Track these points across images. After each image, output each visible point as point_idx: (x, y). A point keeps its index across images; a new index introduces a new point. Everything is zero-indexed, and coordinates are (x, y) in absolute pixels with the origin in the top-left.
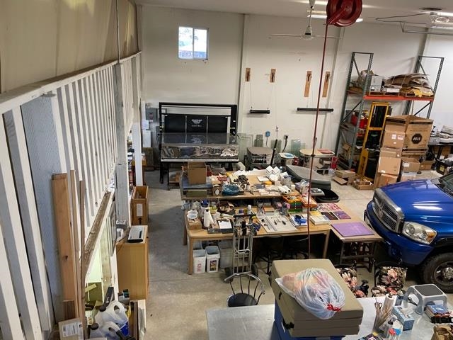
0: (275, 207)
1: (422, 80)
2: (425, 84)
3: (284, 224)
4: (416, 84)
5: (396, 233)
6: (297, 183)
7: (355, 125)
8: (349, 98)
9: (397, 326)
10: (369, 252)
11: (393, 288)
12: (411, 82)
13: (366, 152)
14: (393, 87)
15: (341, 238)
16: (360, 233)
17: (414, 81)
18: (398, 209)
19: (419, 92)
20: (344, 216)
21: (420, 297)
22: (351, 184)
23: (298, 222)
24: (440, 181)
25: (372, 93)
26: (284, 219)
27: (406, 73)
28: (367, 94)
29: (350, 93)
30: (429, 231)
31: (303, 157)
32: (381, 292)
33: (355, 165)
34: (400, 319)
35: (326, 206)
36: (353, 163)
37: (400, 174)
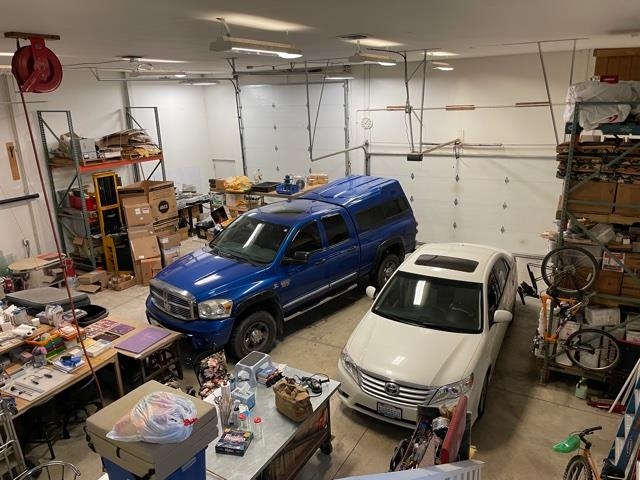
0: (21, 361)
1: (142, 136)
2: (147, 140)
3: (50, 377)
4: (136, 141)
5: (193, 321)
6: (40, 314)
7: (80, 208)
8: (55, 173)
9: (243, 409)
10: (173, 357)
11: (219, 378)
12: (130, 141)
13: (109, 240)
14: (111, 151)
15: (137, 356)
16: (155, 339)
17: (133, 139)
18: (184, 293)
19: (145, 151)
20: (125, 329)
21: (248, 370)
22: (107, 287)
23: (70, 365)
24: (211, 247)
25: (87, 162)
26: (46, 371)
27: (117, 130)
28: (81, 164)
29: (55, 167)
30: (225, 302)
31: (19, 275)
32: (210, 389)
33: (100, 261)
34: (242, 401)
35: (95, 327)
36: (97, 259)
37: (162, 254)
